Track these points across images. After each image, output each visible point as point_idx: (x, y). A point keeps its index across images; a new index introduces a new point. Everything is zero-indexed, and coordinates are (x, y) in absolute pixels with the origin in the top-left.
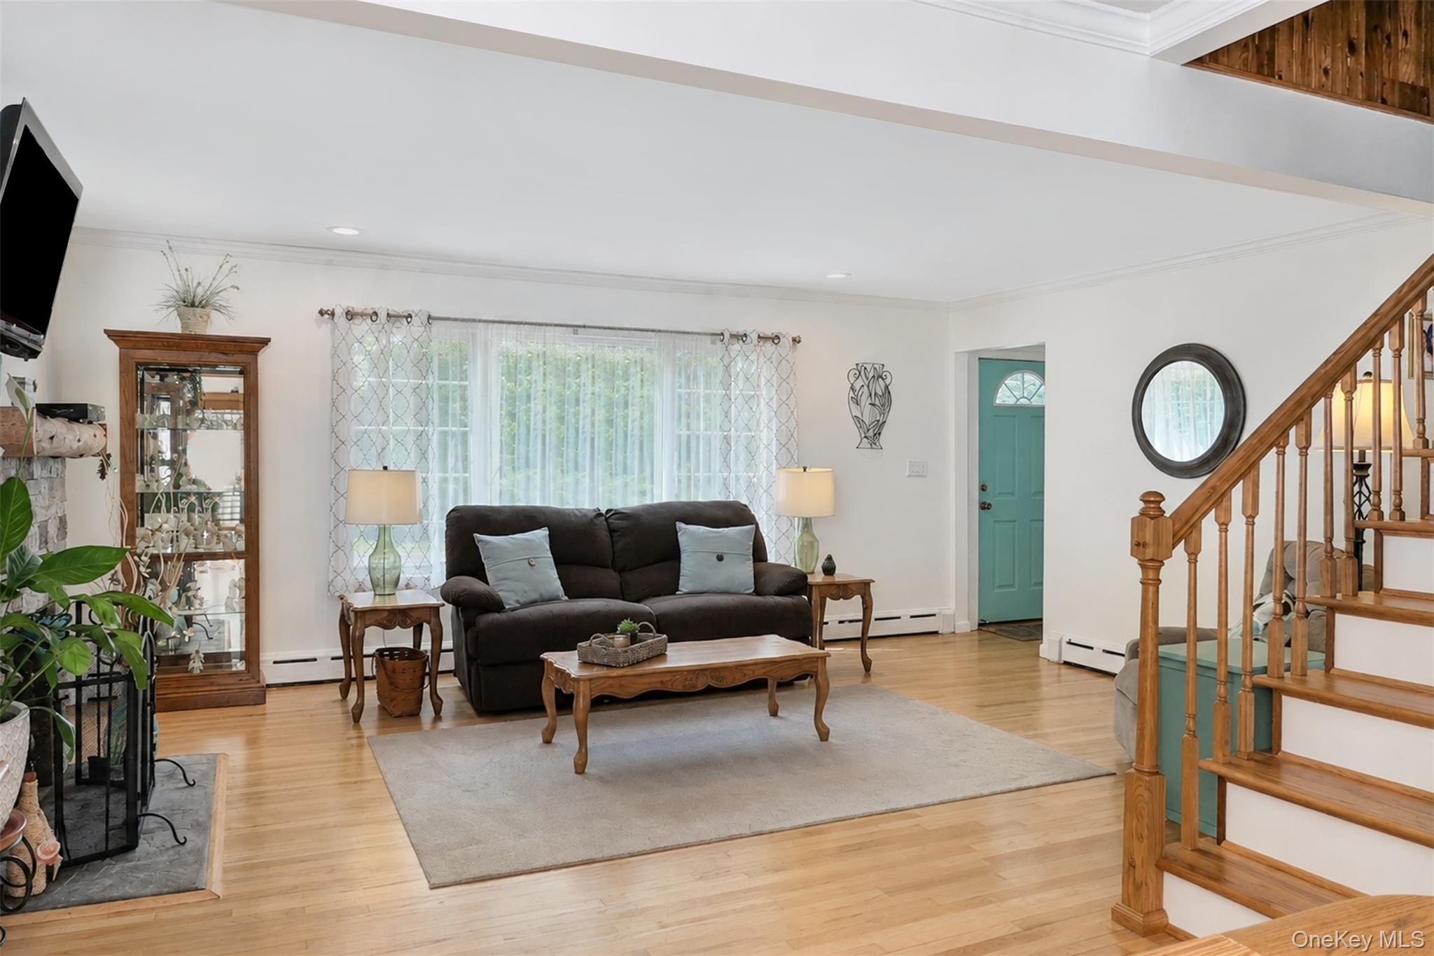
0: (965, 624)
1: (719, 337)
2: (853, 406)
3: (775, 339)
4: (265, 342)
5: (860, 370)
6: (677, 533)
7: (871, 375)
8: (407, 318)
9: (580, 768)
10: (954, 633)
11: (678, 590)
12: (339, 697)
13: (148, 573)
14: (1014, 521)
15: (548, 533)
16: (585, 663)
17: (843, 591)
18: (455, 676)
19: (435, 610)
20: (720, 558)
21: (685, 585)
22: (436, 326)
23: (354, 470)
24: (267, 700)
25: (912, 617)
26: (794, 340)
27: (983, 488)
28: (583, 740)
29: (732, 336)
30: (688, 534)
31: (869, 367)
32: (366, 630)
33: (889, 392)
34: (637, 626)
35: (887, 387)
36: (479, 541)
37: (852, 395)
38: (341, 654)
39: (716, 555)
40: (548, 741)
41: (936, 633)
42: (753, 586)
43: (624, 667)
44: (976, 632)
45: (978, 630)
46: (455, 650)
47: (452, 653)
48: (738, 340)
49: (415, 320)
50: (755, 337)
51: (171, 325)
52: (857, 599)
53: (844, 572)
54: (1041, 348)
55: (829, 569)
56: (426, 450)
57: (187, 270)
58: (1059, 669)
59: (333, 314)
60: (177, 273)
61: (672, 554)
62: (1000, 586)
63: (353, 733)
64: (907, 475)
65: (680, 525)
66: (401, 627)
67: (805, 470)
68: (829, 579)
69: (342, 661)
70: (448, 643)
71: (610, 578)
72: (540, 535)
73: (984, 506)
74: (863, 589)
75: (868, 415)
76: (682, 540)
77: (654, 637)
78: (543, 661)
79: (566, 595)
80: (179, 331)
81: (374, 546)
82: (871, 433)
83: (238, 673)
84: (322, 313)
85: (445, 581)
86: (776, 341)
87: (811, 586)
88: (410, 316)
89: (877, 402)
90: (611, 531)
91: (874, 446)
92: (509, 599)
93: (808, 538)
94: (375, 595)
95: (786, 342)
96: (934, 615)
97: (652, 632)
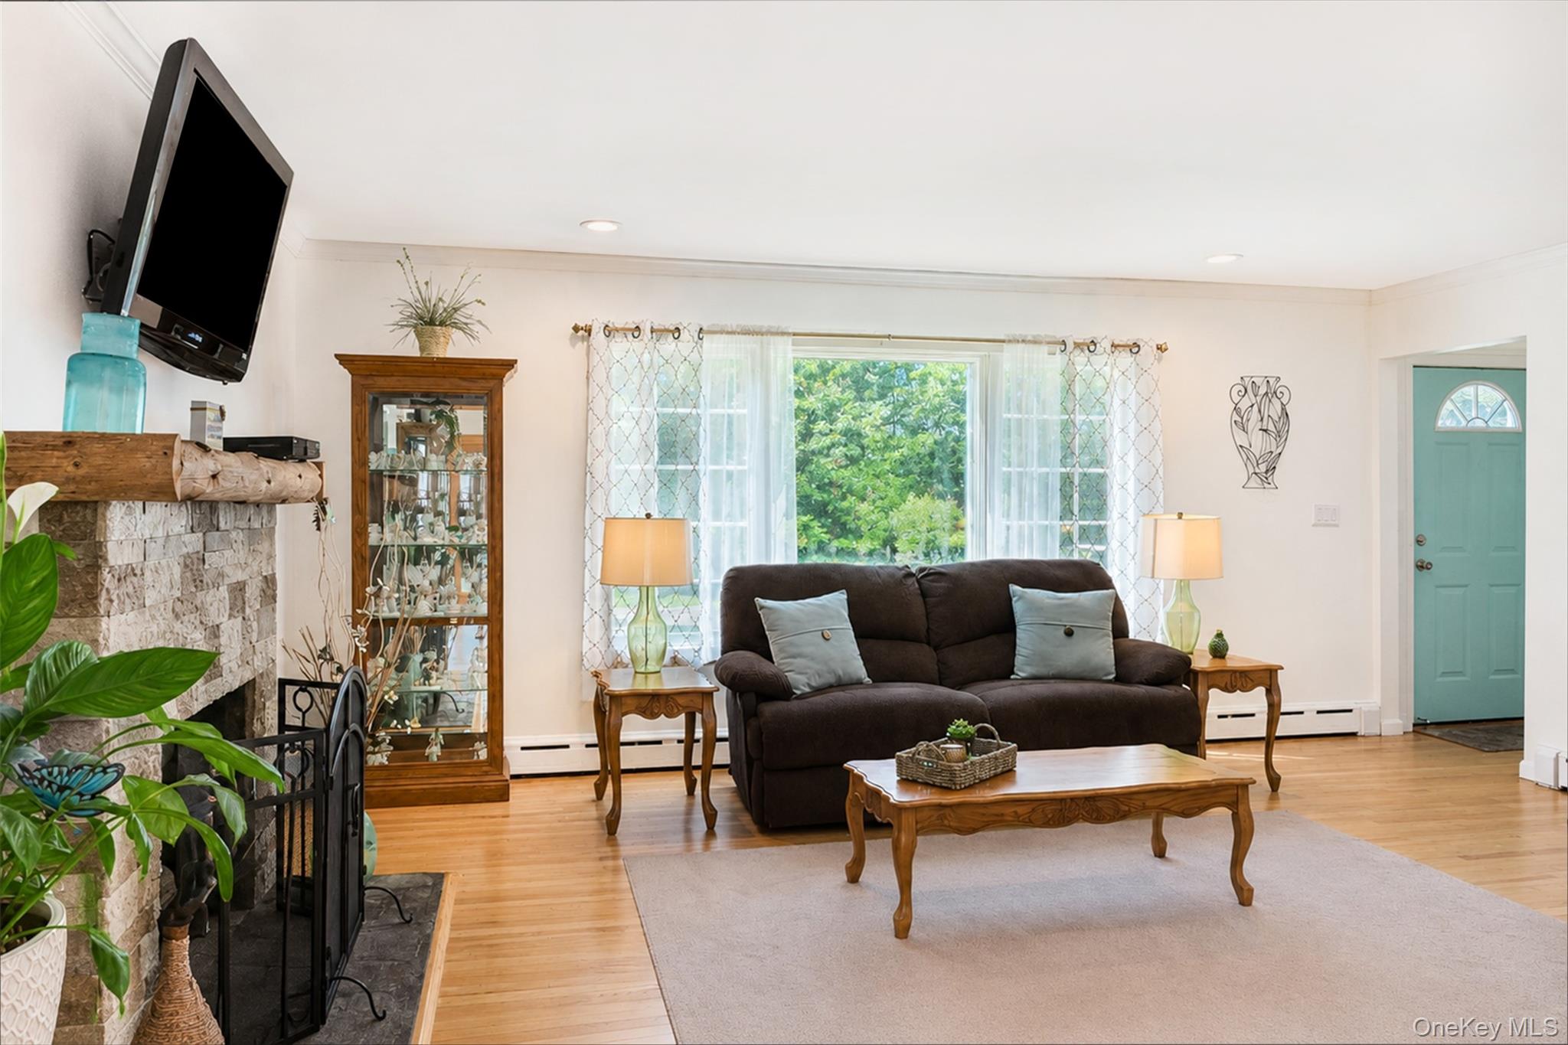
0: (1397, 723)
1: (1058, 347)
2: (1237, 430)
3: (1134, 348)
4: (510, 365)
5: (1248, 387)
6: (1010, 600)
7: (1262, 391)
8: (673, 332)
9: (902, 930)
10: (1380, 735)
11: (1013, 673)
12: (594, 796)
13: (365, 647)
14: (1466, 586)
15: (845, 597)
16: (907, 781)
17: (1239, 680)
18: (730, 773)
19: (708, 695)
20: (1069, 633)
21: (1023, 667)
22: (708, 341)
23: (615, 518)
24: (511, 796)
25: (1319, 712)
26: (1159, 348)
27: (1419, 542)
28: (905, 884)
29: (1077, 345)
30: (1025, 599)
31: (1258, 381)
32: (624, 718)
33: (1287, 414)
34: (972, 729)
35: (1283, 409)
36: (762, 608)
37: (1236, 418)
38: (595, 740)
39: (1063, 628)
40: (854, 878)
41: (1354, 734)
42: (1113, 669)
43: (961, 789)
44: (1411, 736)
45: (1414, 731)
46: (732, 739)
47: (727, 743)
48: (1082, 351)
49: (684, 335)
50: (1107, 344)
51: (408, 346)
52: (1260, 691)
53: (1240, 655)
54: (1520, 346)
55: (1219, 650)
56: (697, 495)
57: (427, 283)
58: (1555, 800)
59: (589, 331)
60: (414, 286)
61: (1007, 626)
62: (1444, 674)
63: (607, 850)
64: (1313, 522)
65: (1015, 588)
66: (667, 716)
67: (1180, 518)
68: (1218, 664)
69: (597, 749)
70: (723, 731)
71: (922, 655)
72: (837, 601)
73: (1421, 566)
74: (1267, 678)
75: (1259, 443)
76: (1018, 607)
77: (999, 747)
78: (849, 772)
79: (869, 677)
80: (418, 354)
81: (635, 611)
82: (1263, 468)
83: (480, 763)
84: (576, 329)
85: (720, 656)
86: (1135, 350)
87: (1196, 673)
88: (678, 329)
89: (1271, 427)
90: (924, 594)
91: (1266, 485)
92: (800, 681)
93: (1184, 607)
94: (636, 672)
95: (1148, 350)
96: (1350, 711)
97: (994, 738)
